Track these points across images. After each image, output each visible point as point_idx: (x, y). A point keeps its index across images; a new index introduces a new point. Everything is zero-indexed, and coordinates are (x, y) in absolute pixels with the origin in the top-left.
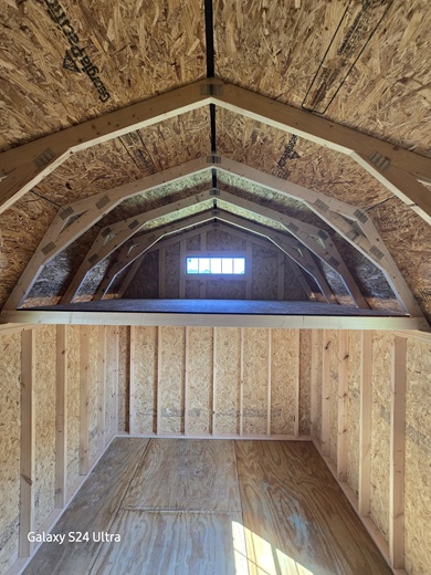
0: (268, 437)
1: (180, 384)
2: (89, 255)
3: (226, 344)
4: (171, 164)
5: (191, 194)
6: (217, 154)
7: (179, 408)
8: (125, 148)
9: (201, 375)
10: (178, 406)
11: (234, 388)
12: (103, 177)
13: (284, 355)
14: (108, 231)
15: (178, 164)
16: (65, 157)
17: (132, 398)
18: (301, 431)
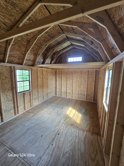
0: (85, 100)
1: (66, 87)
2: (46, 57)
3: (77, 78)
4: (56, 36)
5: (63, 41)
6: (64, 32)
7: (66, 92)
8: (46, 35)
9: (71, 85)
10: (66, 91)
11: (78, 89)
12: (45, 40)
13: (91, 82)
14: (49, 52)
15: (57, 36)
16: (38, 38)
17: (57, 89)
18: (94, 100)
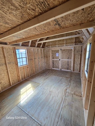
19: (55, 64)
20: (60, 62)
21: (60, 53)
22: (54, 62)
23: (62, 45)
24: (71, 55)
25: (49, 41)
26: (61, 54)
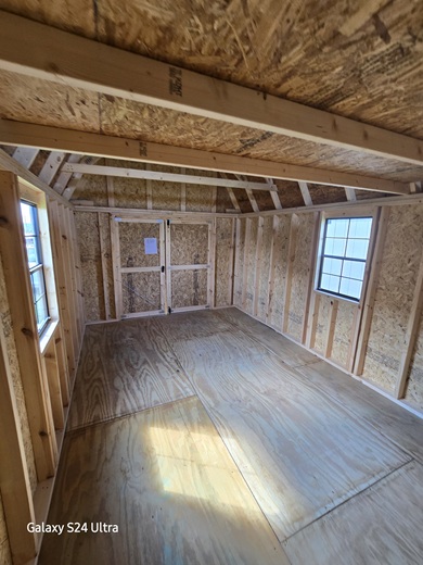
19: (141, 288)
20: (166, 281)
21: (162, 239)
22: (135, 284)
23: (173, 205)
24: (206, 247)
25: (159, 179)
26: (168, 244)
